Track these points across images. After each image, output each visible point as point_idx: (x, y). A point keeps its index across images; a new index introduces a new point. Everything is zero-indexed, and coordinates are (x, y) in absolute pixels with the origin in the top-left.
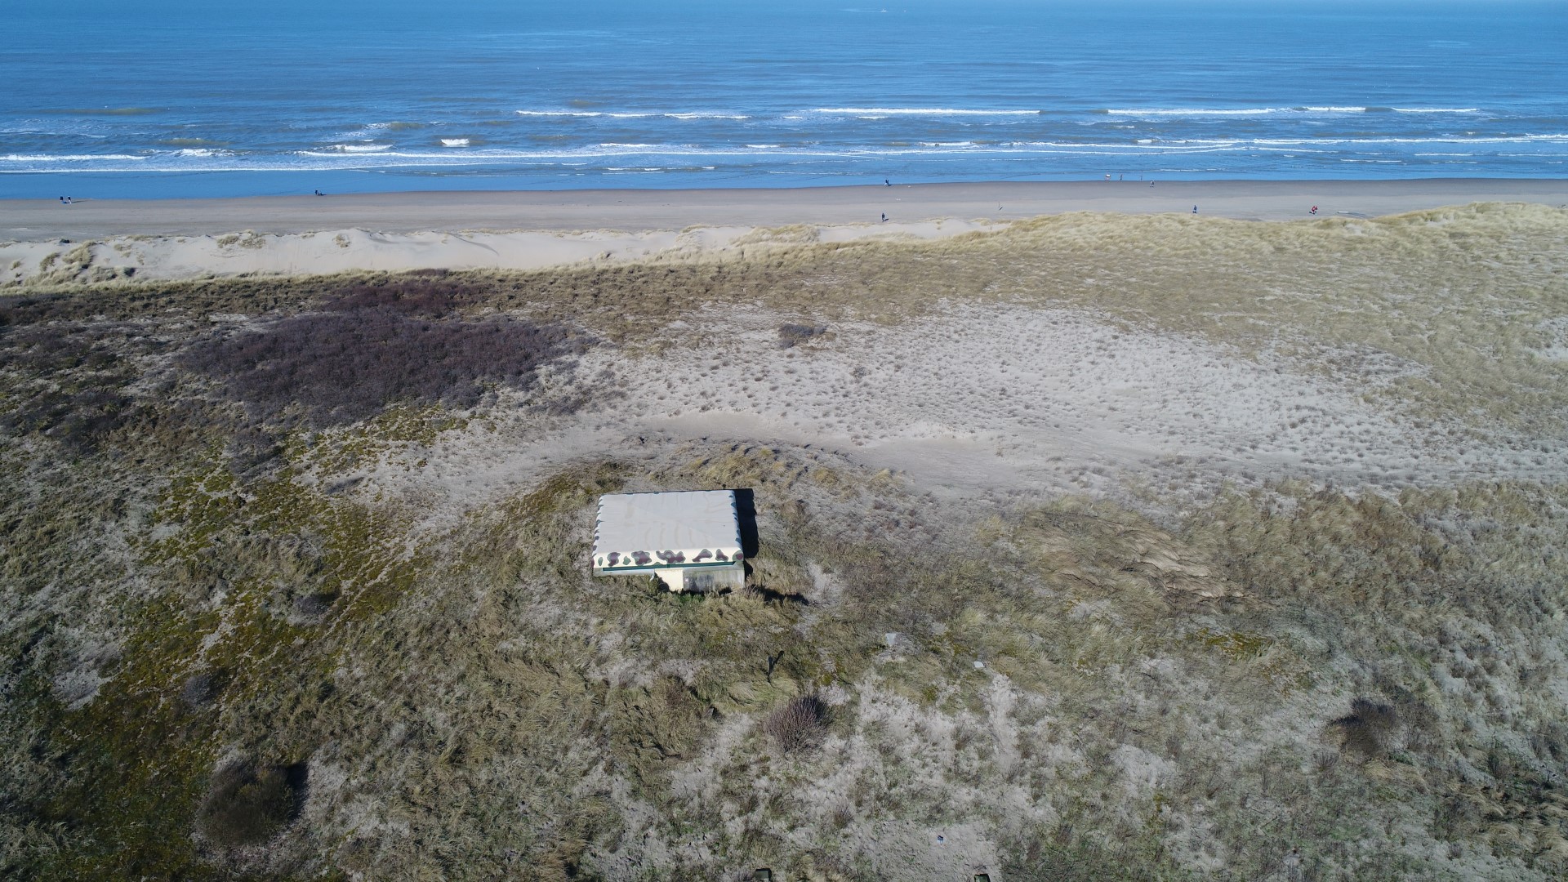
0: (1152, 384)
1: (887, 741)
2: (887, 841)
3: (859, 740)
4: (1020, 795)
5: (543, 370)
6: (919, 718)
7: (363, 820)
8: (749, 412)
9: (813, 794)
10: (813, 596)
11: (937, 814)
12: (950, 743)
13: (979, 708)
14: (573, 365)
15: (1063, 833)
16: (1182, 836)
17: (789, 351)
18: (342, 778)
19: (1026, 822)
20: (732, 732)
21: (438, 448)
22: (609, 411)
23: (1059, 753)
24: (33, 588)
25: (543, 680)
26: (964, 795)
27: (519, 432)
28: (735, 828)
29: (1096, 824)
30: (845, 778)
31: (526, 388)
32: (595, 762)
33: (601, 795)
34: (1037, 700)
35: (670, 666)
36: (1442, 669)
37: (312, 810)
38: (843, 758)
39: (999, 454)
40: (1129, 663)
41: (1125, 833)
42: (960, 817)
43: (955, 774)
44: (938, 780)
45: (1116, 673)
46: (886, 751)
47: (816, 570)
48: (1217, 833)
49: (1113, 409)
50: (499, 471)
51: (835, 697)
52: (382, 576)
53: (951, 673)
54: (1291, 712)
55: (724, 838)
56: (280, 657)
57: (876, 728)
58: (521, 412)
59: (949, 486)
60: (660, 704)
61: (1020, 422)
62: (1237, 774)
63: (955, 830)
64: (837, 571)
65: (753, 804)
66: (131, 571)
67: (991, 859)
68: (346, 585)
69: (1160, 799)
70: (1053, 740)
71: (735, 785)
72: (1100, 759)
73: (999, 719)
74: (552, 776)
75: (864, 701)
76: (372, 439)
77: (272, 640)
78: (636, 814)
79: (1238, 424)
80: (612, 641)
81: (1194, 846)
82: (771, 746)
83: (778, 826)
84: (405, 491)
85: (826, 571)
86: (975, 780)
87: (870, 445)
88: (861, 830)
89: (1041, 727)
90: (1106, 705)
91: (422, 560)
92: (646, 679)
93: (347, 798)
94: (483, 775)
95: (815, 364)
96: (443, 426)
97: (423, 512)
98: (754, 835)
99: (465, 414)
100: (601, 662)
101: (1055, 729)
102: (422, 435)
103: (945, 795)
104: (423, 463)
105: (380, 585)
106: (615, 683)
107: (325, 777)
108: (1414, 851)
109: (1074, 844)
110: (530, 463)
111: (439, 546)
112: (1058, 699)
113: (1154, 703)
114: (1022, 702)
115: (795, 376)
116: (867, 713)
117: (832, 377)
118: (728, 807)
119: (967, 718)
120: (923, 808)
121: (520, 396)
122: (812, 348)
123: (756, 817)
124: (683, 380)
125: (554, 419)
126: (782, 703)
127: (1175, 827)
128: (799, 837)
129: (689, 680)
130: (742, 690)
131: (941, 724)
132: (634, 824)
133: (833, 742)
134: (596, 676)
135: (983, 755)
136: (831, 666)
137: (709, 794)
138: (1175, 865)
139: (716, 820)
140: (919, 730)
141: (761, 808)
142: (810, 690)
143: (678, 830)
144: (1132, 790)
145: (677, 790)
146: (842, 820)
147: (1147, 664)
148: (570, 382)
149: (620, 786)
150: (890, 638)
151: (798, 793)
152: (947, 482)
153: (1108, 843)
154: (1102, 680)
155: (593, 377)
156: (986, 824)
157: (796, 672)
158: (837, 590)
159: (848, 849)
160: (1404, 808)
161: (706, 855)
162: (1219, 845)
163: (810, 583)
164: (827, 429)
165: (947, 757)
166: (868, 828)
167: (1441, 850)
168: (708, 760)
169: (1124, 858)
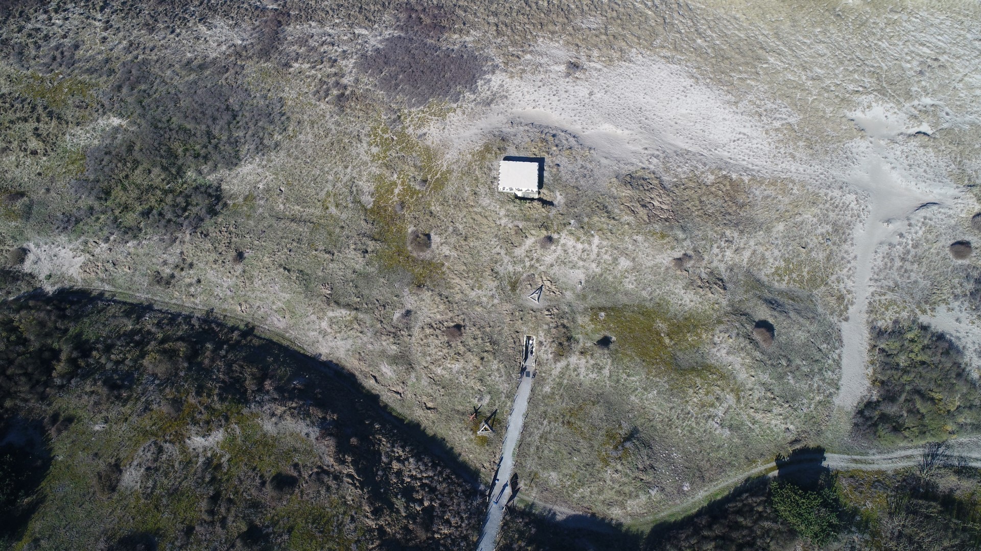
0: (695, 113)
1: (566, 248)
2: (561, 271)
3: (559, 247)
4: (594, 265)
5: (480, 83)
6: (575, 244)
7: (446, 250)
8: (549, 111)
9: (546, 259)
10: (555, 203)
11: (574, 267)
12: (581, 251)
13: (590, 243)
14: (490, 80)
15: (601, 275)
16: (627, 280)
17: (567, 80)
18: (439, 239)
19: (593, 271)
20: (530, 242)
21: (447, 121)
22: (502, 105)
23: (606, 257)
24: (346, 167)
25: (485, 221)
26: (581, 263)
27: (472, 116)
28: (528, 264)
29: (609, 274)
30: (555, 256)
31: (474, 93)
32: (498, 245)
33: (498, 254)
34: (605, 243)
35: (516, 223)
36: (715, 246)
37: (434, 246)
38: (555, 251)
39: (628, 143)
40: (631, 237)
41: (615, 277)
42: (579, 268)
43: (580, 258)
44: (576, 259)
45: (627, 238)
46: (565, 251)
47: (558, 194)
48: (635, 280)
49: (676, 123)
50: (467, 134)
51: (555, 236)
52: (438, 176)
53: (585, 234)
54: (665, 255)
55: (525, 266)
56: (416, 200)
57: (564, 245)
58: (473, 105)
59: (606, 158)
60: (513, 232)
61: (641, 127)
62: (646, 268)
63: (577, 271)
64: (564, 195)
65: (532, 259)
66: (370, 164)
67: (583, 278)
68: (429, 177)
69: (626, 271)
70: (606, 254)
71: (529, 254)
72: (615, 259)
73: (594, 247)
74: (487, 247)
75: (562, 238)
76: (427, 115)
77: (413, 194)
78: (506, 259)
79: (716, 137)
80: (503, 212)
81: (629, 282)
82: (538, 247)
83: (537, 265)
84: (440, 141)
85: (561, 195)
86: (585, 261)
87: (587, 133)
88: (556, 268)
89: (603, 250)
90: (621, 246)
91: (449, 171)
92: (510, 225)
93: (442, 244)
94: (472, 244)
95: (576, 87)
96: (449, 110)
97: (447, 151)
98: (532, 266)
99: (455, 106)
100: (500, 219)
101: (607, 251)
102: (442, 115)
103: (577, 263)
104: (444, 128)
105: (438, 178)
106: (503, 225)
107: (436, 239)
108: (677, 291)
109: (603, 278)
110: (476, 131)
111: (453, 166)
112: (610, 243)
113: (633, 248)
114: (601, 243)
115: (568, 94)
116: (562, 241)
117: (581, 95)
118: (527, 259)
119: (586, 245)
120: (571, 265)
121: (472, 97)
122: (577, 78)
123: (533, 262)
124: (528, 92)
125: (483, 108)
126: (542, 236)
127: (626, 278)
128: (542, 268)
129: (521, 227)
130: (533, 232)
131: (580, 246)
132: (506, 261)
133: (553, 247)
134: (498, 223)
135: (588, 255)
136: (556, 228)
137: (523, 256)
138: (623, 286)
139: (524, 262)
140: (574, 247)
141: (534, 260)
142: (549, 234)
143: (515, 263)
144: (620, 268)
145: (516, 254)
146: (552, 265)
147: (635, 237)
148: (488, 90)
149: (503, 252)
150: (572, 222)
151: (543, 258)
152: (607, 155)
153: (610, 279)
154: (622, 240)
155: (496, 87)
156: (584, 270)
157: (547, 229)
158: (563, 201)
159: (553, 272)
160: (680, 281)
161: (521, 269)
162: (635, 283)
163: (556, 198)
164: (574, 123)
165: (579, 254)
166: (558, 268)
167: (683, 291)
168: (523, 248)
169: (613, 283)
